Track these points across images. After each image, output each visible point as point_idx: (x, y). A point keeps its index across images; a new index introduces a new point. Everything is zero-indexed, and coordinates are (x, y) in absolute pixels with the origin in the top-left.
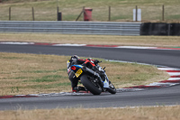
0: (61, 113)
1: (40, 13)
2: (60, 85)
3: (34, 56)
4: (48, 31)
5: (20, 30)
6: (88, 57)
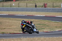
6: (46, 20)
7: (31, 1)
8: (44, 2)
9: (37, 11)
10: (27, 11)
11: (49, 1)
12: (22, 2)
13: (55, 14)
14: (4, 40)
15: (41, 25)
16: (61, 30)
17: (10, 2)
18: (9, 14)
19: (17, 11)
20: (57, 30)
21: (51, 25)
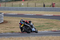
0: (45, 38)
1: (38, 4)
2: (44, 28)
3: (36, 19)
4: (40, 10)
5: (31, 10)
6: (54, 19)
7: (40, 1)
8: (52, 2)
9: (45, 10)
10: (35, 10)
11: (57, 1)
12: (31, 2)
14: (13, 39)
15: (49, 24)
17: (19, 1)
18: (18, 13)
19: (26, 10)
21: (59, 24)
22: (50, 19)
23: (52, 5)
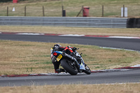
0: (65, 88)
1: (49, 10)
3: (44, 44)
4: (55, 24)
5: (33, 24)
6: (86, 44)
7: (54, 2)
8: (83, 4)
9: (66, 24)
10: (43, 24)
11: (93, 2)
12: (33, 5)
13: (108, 32)
16: (120, 66)
17: (5, 3)
18: (3, 31)
19: (22, 24)
20: (112, 68)
21: (99, 56)
22: (79, 43)
23: (82, 12)
